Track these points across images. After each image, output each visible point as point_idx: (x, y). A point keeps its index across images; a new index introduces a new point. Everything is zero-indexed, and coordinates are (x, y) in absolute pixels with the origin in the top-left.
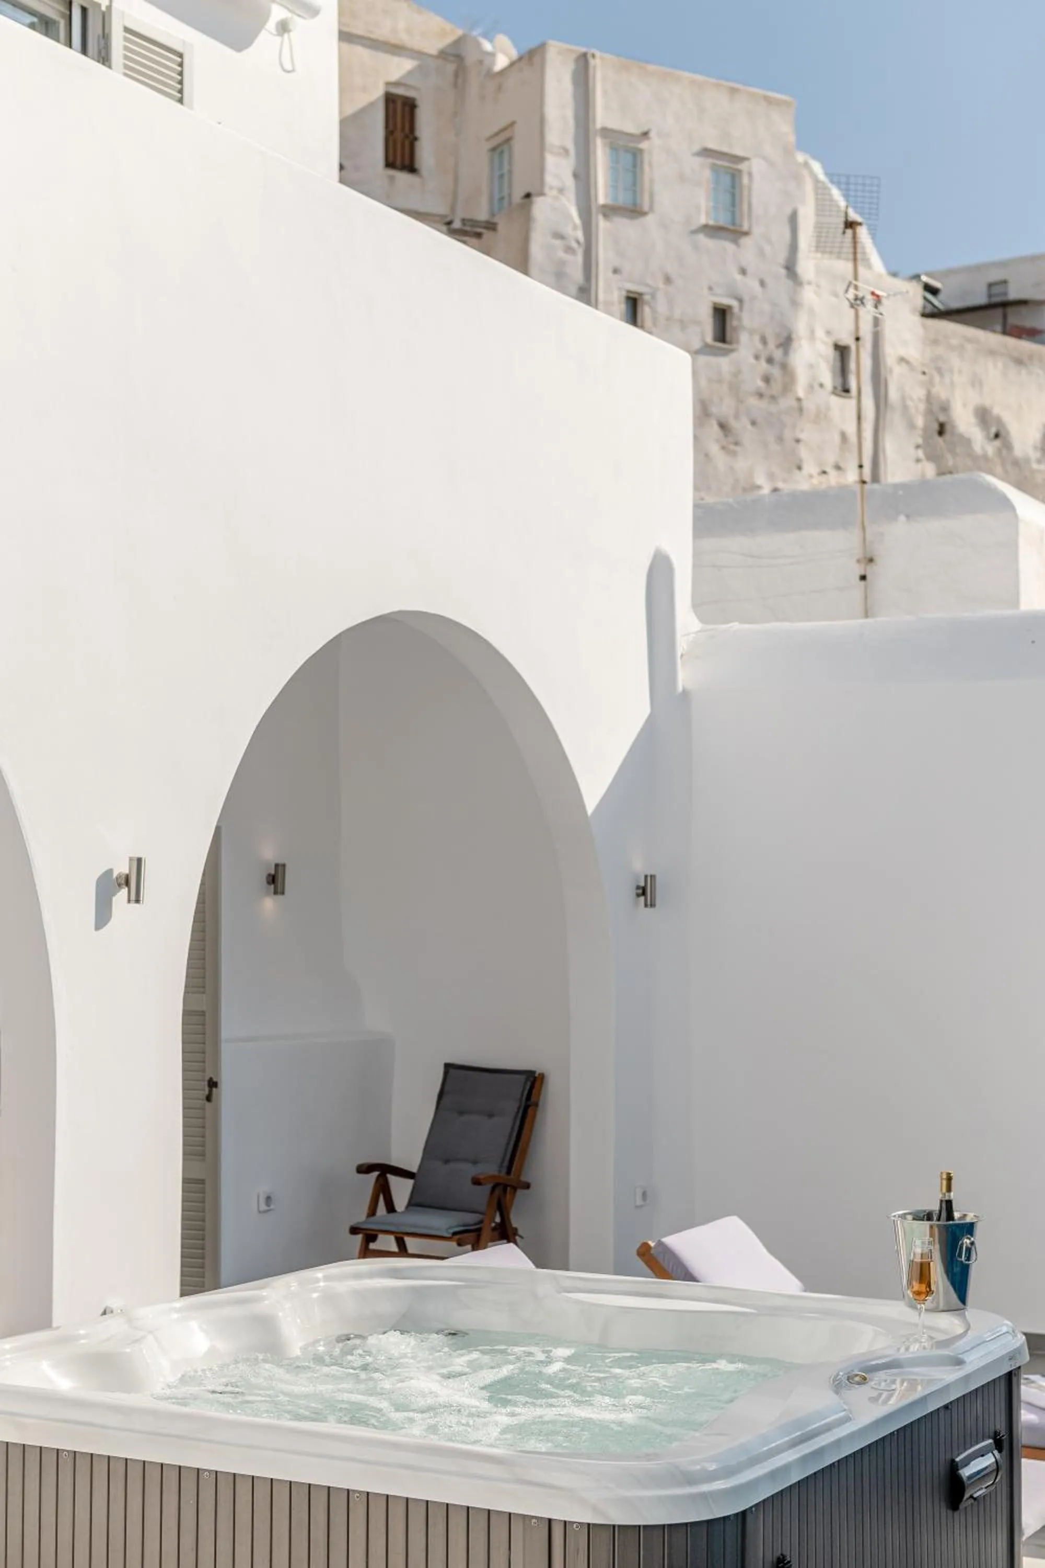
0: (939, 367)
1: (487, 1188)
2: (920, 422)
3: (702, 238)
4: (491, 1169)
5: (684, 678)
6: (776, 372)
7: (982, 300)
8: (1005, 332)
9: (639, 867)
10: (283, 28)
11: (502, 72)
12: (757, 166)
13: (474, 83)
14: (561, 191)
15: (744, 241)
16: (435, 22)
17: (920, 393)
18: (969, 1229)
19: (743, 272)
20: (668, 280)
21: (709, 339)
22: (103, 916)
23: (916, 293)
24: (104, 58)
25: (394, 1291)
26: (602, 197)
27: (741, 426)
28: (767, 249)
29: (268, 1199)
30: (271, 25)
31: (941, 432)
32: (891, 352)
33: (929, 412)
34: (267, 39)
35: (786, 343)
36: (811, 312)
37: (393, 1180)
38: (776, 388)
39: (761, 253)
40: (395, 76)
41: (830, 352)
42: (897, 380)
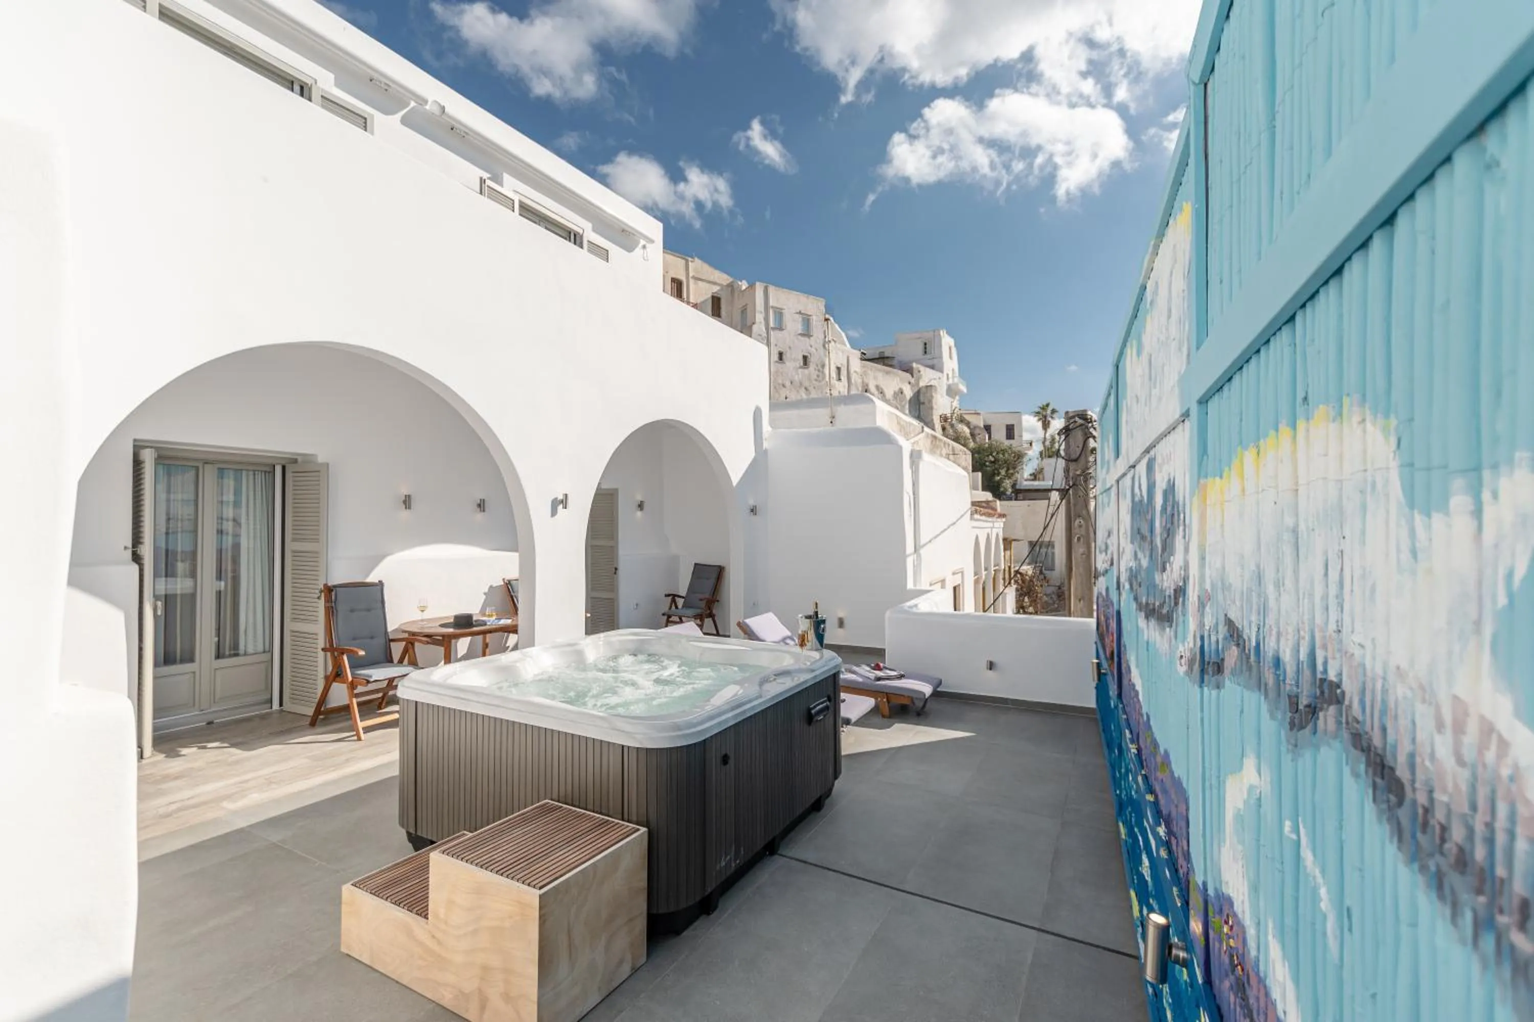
0: (865, 373)
1: (704, 602)
2: (860, 389)
3: (800, 337)
4: (707, 596)
5: (766, 445)
6: (820, 374)
8: (883, 365)
9: (751, 502)
10: (644, 247)
11: (745, 290)
12: (814, 318)
13: (736, 294)
14: (761, 323)
15: (812, 338)
16: (725, 276)
17: (861, 381)
18: (824, 622)
19: (811, 346)
20: (790, 348)
21: (802, 364)
22: (554, 513)
23: (858, 353)
24: (582, 247)
25: (632, 641)
26: (772, 324)
27: (811, 389)
28: (818, 341)
29: (637, 605)
30: (640, 245)
31: (866, 392)
32: (852, 369)
33: (863, 387)
34: (638, 251)
35: (823, 366)
36: (830, 358)
37: (677, 599)
38: (820, 378)
39: (816, 342)
40: (715, 290)
41: (835, 369)
42: (854, 377)
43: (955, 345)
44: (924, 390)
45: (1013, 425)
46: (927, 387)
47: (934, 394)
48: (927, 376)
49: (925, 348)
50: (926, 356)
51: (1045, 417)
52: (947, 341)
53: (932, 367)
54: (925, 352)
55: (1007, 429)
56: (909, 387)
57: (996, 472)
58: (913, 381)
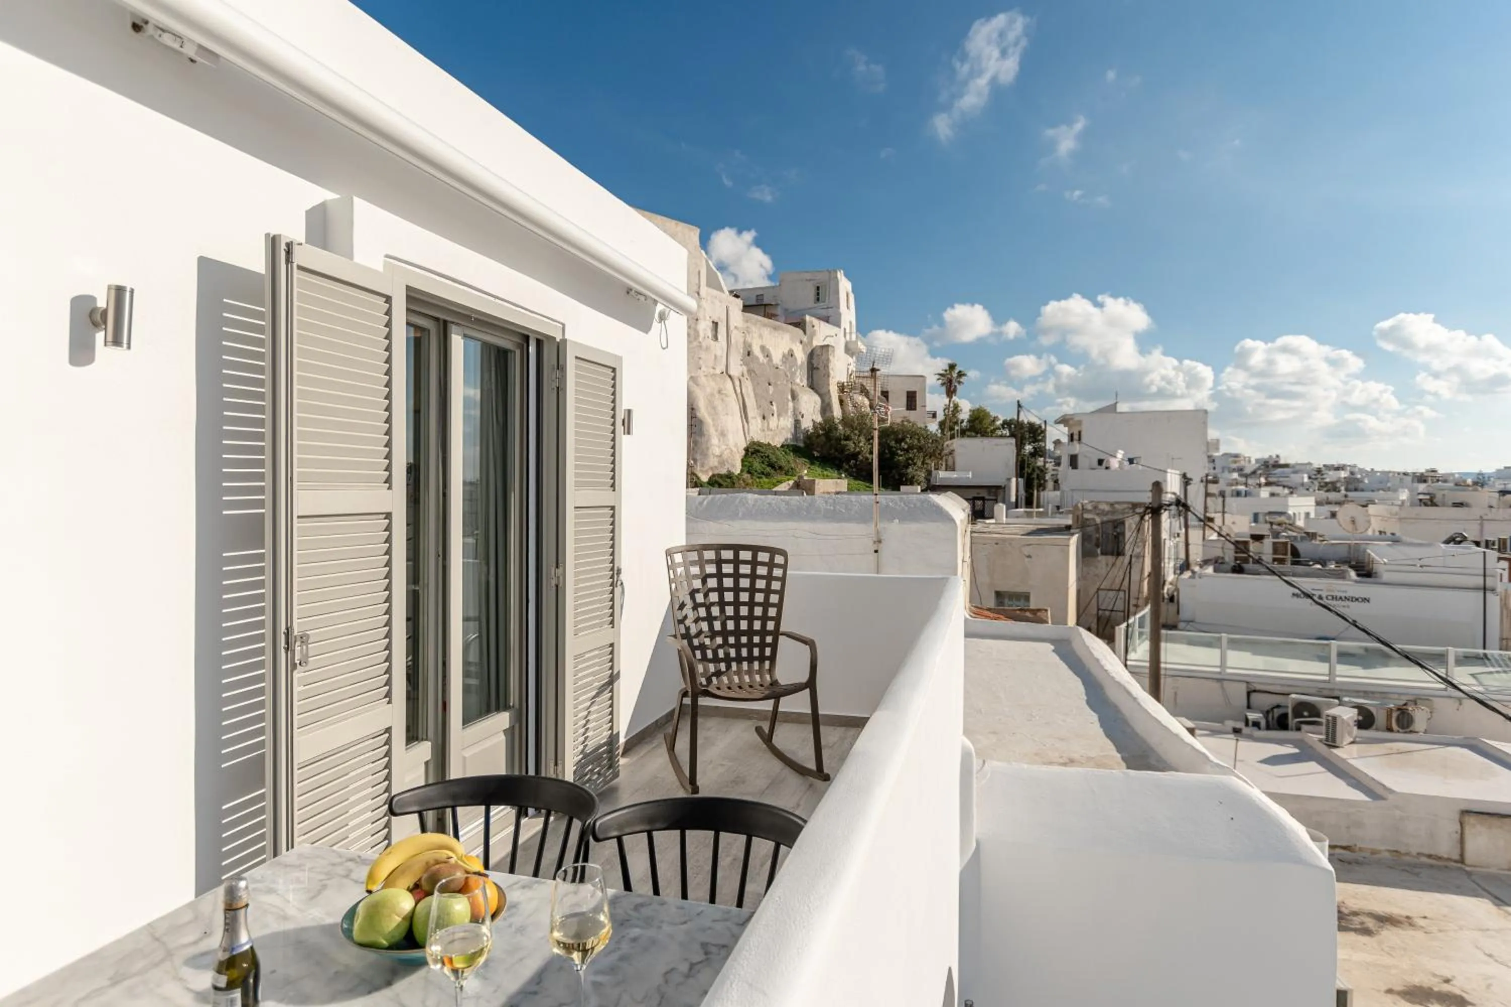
2: (741, 351)
7: (754, 303)
8: (764, 316)
17: (742, 340)
23: (739, 302)
31: (749, 355)
32: (732, 324)
33: (745, 347)
36: (705, 309)
41: (711, 324)
42: (736, 337)
43: (853, 291)
44: (818, 352)
45: (915, 393)
46: (822, 347)
47: (831, 358)
48: (822, 333)
49: (818, 294)
50: (818, 304)
51: (950, 381)
52: (845, 285)
53: (827, 320)
54: (818, 299)
55: (908, 397)
56: (801, 347)
57: (910, 462)
58: (805, 339)
